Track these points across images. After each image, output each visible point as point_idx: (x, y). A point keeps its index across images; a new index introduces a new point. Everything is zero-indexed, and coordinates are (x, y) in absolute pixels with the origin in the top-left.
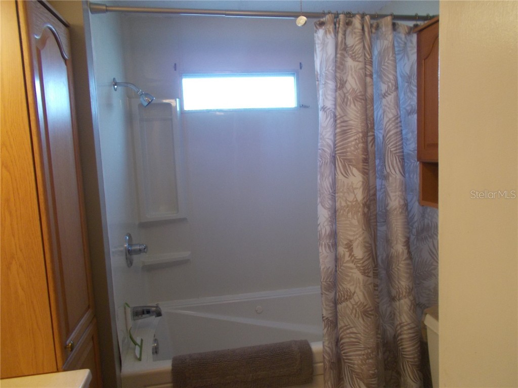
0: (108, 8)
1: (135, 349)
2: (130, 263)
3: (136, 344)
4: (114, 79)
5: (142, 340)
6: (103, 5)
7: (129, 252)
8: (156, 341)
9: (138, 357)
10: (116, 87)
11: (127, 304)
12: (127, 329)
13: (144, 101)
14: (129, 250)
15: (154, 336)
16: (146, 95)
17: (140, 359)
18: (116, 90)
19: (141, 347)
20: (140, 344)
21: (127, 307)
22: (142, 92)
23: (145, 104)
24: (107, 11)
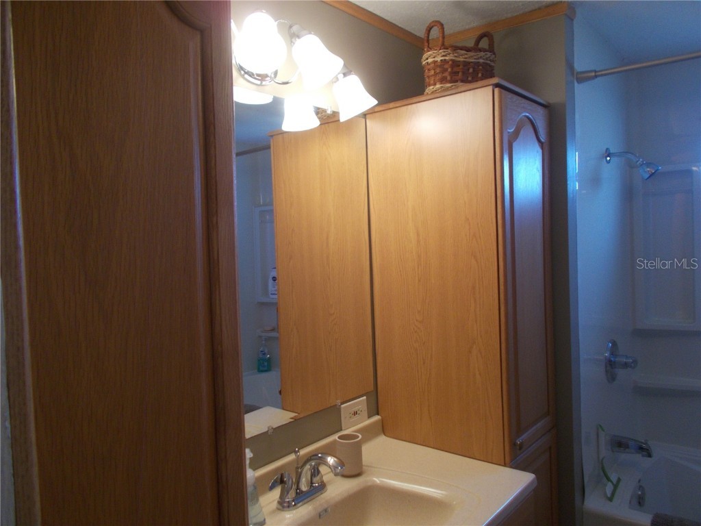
0: (597, 74)
1: (606, 485)
2: (612, 378)
3: (608, 479)
4: (607, 149)
5: (619, 480)
6: (591, 71)
7: (611, 365)
8: (641, 488)
9: (609, 495)
10: (608, 158)
11: (600, 426)
12: (598, 458)
13: (645, 172)
14: (610, 361)
15: (639, 481)
16: (648, 165)
17: (610, 499)
18: (608, 162)
19: (616, 486)
20: (615, 483)
21: (600, 430)
22: (643, 161)
23: (646, 176)
24: (596, 76)
